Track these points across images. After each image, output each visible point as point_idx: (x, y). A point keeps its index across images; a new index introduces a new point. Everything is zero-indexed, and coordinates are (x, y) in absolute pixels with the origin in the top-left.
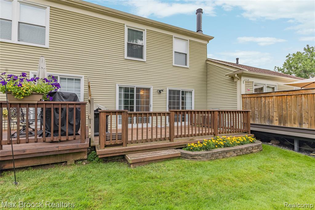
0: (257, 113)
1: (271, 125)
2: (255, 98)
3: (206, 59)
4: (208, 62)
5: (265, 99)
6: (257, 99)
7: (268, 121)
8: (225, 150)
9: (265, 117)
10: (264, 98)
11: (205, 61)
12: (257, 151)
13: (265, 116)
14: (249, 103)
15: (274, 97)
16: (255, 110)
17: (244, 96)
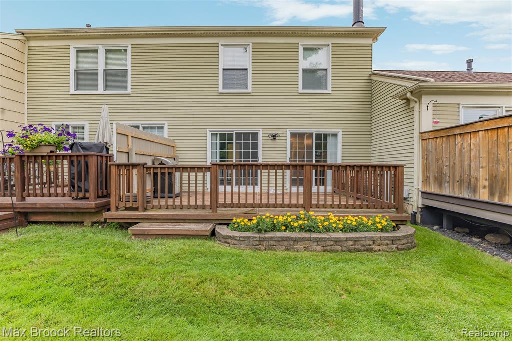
0: (448, 172)
1: (473, 198)
2: (445, 139)
3: (371, 73)
4: (374, 78)
5: (463, 140)
6: (447, 139)
7: (469, 189)
8: (292, 237)
9: (461, 180)
10: (461, 137)
11: (368, 76)
12: (388, 250)
13: (461, 176)
14: (434, 152)
15: (481, 133)
16: (444, 166)
17: (425, 137)
